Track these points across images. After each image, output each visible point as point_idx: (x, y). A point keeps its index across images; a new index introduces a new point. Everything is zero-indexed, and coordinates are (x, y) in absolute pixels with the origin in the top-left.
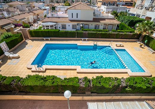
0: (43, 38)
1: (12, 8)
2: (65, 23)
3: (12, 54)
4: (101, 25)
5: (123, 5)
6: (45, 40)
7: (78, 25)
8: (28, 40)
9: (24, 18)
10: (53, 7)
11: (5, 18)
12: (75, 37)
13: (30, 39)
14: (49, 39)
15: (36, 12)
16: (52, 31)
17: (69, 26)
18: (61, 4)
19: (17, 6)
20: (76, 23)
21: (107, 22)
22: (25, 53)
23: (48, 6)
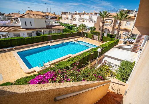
2: (18, 32)
4: (53, 30)
5: (50, 18)
7: (33, 32)
12: (41, 42)
14: (14, 48)
20: (31, 31)
21: (57, 27)
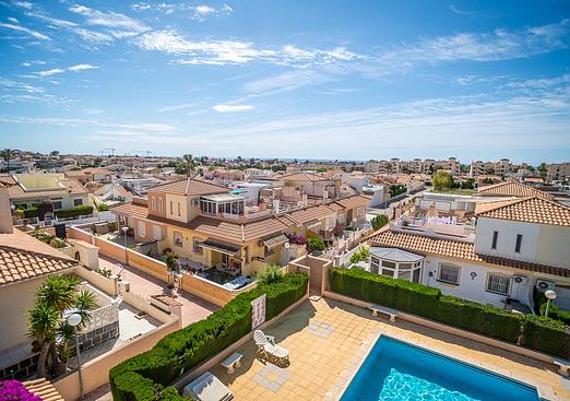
0: (369, 305)
1: (292, 189)
2: (456, 264)
3: (271, 342)
6: (375, 313)
7: (518, 280)
8: (317, 298)
9: (316, 221)
10: (393, 188)
11: (274, 217)
12: (514, 342)
13: (324, 297)
14: (393, 316)
15: (348, 204)
16: (408, 290)
17: (474, 275)
18: (417, 177)
19: (302, 183)
22: (308, 354)
23: (379, 182)
